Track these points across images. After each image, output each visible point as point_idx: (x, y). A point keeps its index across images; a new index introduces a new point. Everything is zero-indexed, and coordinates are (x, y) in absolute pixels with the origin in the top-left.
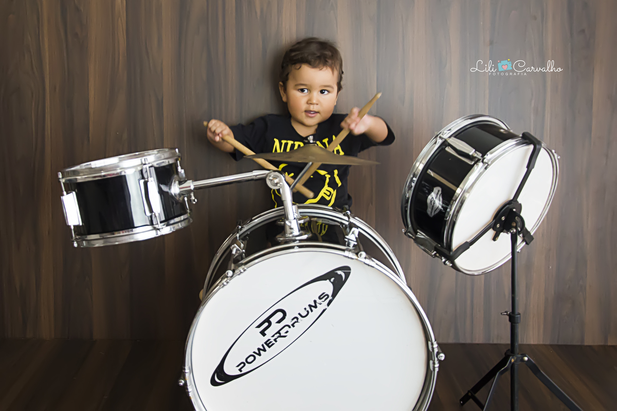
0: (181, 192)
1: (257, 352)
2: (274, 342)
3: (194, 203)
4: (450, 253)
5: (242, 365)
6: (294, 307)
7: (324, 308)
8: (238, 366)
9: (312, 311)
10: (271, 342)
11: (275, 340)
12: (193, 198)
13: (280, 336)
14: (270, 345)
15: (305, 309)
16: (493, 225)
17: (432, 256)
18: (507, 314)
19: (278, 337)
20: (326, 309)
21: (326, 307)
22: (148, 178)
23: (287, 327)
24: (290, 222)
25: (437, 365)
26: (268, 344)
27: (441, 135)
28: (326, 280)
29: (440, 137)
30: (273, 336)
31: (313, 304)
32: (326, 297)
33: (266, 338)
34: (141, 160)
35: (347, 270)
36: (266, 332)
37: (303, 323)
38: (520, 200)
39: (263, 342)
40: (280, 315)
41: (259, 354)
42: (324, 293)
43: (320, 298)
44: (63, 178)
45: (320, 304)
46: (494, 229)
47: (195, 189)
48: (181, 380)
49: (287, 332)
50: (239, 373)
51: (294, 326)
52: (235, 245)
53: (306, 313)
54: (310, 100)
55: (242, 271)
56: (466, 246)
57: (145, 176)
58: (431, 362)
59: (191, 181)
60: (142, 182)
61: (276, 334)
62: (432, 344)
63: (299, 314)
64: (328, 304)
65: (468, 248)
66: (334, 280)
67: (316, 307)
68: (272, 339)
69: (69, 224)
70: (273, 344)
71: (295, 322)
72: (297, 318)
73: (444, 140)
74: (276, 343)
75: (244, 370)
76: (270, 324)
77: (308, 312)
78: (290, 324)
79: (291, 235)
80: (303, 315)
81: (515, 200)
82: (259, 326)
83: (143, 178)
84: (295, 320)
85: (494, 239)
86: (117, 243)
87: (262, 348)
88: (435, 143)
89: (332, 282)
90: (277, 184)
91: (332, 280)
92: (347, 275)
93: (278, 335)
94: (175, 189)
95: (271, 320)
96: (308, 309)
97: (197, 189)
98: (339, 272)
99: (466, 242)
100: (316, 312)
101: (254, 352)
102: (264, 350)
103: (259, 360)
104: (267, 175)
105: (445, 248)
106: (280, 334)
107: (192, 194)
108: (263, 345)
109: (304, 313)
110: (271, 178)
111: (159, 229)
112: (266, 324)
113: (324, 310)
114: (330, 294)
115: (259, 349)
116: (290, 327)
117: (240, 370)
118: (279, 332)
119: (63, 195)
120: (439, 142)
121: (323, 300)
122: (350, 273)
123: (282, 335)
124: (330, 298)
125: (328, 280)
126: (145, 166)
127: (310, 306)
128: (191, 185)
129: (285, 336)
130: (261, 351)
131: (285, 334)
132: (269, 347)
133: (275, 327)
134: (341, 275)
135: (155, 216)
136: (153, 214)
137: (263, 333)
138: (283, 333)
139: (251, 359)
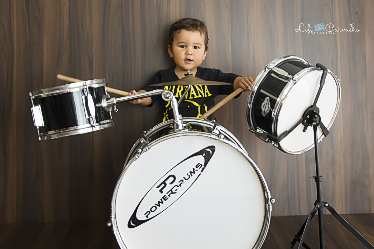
0: (108, 105)
1: (158, 204)
2: (168, 197)
3: (116, 112)
4: (276, 138)
5: (148, 213)
6: (181, 173)
7: (200, 174)
8: (145, 214)
9: (192, 175)
10: (166, 197)
11: (169, 196)
12: (115, 109)
13: (172, 193)
14: (166, 199)
15: (188, 174)
16: (302, 120)
17: (266, 142)
18: (314, 178)
19: (171, 193)
20: (201, 174)
21: (201, 172)
22: (87, 95)
23: (176, 187)
24: (177, 121)
25: (271, 207)
26: (165, 198)
27: (268, 66)
28: (200, 155)
29: (268, 68)
30: (168, 193)
31: (193, 171)
32: (200, 166)
33: (163, 195)
34: (83, 83)
35: (213, 148)
36: (163, 190)
37: (187, 184)
38: (318, 105)
39: (161, 197)
40: (171, 179)
41: (159, 206)
42: (199, 164)
43: (197, 167)
44: (33, 95)
45: (197, 171)
46: (303, 124)
47: (117, 103)
48: (109, 223)
49: (176, 190)
50: (146, 219)
51: (180, 186)
52: (143, 138)
53: (188, 177)
54: (187, 52)
55: (148, 149)
56: (286, 133)
57: (86, 93)
58: (267, 205)
59: (114, 98)
60: (84, 97)
61: (169, 191)
62: (267, 192)
63: (184, 178)
64: (202, 171)
65: (288, 135)
66: (205, 155)
67: (194, 173)
68: (167, 195)
70: (168, 198)
71: (182, 183)
72: (183, 181)
73: (270, 69)
74: (170, 198)
75: (150, 217)
76: (166, 185)
77: (189, 176)
78: (178, 185)
79: (178, 130)
80: (187, 178)
81: (314, 105)
82: (158, 187)
83: (84, 94)
84: (182, 182)
85: (304, 131)
86: (66, 136)
87: (161, 201)
88: (265, 72)
89: (204, 156)
90: (168, 97)
91: (204, 155)
92: (213, 151)
93: (171, 192)
94: (104, 104)
95: (166, 182)
96: (189, 174)
97: (118, 103)
98: (208, 150)
99: (286, 131)
100: (195, 176)
101: (156, 204)
102: (162, 203)
103: (159, 209)
104: (162, 92)
105: (274, 135)
106: (172, 191)
107: (115, 107)
108: (161, 199)
109: (187, 177)
110: (165, 94)
111: (94, 126)
112: (163, 185)
114: (203, 164)
115: (159, 202)
116: (178, 187)
117: (147, 217)
118: (171, 190)
119: (32, 107)
120: (267, 71)
121: (199, 168)
122: (215, 150)
123: (173, 192)
124: (203, 167)
125: (201, 155)
126: (85, 87)
127: (191, 172)
128: (114, 100)
129: (175, 193)
130: (160, 203)
132: (165, 200)
133: (169, 187)
134: (209, 152)
135: (92, 117)
136: (91, 117)
137: (161, 191)
138: (174, 191)
139: (154, 208)
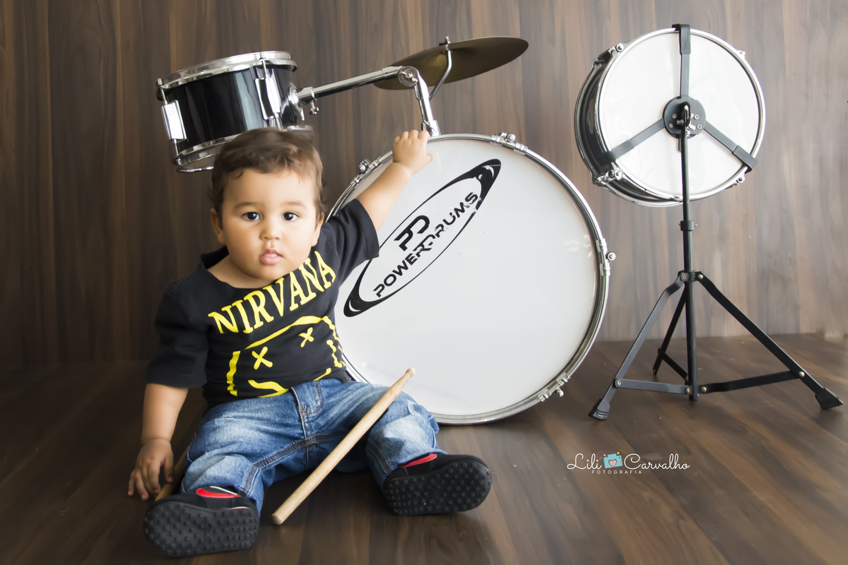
0: (300, 100)
1: (398, 271)
2: (416, 257)
3: (316, 113)
5: (381, 288)
6: (438, 211)
7: (473, 212)
8: (375, 290)
9: (459, 216)
10: (413, 257)
11: (418, 255)
12: (313, 108)
13: (424, 249)
14: (412, 261)
15: (451, 214)
19: (421, 250)
20: (475, 212)
21: (475, 210)
22: (265, 78)
23: (431, 238)
25: (608, 267)
26: (410, 260)
28: (473, 177)
30: (415, 250)
31: (460, 208)
32: (474, 198)
33: (406, 253)
34: (255, 55)
35: (496, 163)
36: (406, 245)
37: (450, 231)
39: (404, 258)
40: (421, 223)
41: (400, 274)
42: (471, 194)
43: (467, 200)
44: (163, 83)
45: (468, 207)
47: (316, 96)
49: (431, 244)
50: (377, 298)
51: (438, 236)
53: (452, 219)
57: (261, 74)
58: (601, 265)
59: (310, 87)
60: (257, 81)
61: (418, 246)
62: (600, 241)
63: (444, 221)
64: (477, 207)
65: (632, 148)
66: (482, 178)
67: (463, 211)
68: (414, 254)
69: (173, 138)
70: (416, 260)
71: (440, 231)
72: (442, 226)
74: (419, 259)
75: (383, 294)
76: (411, 235)
77: (454, 217)
78: (434, 233)
80: (449, 222)
81: (683, 94)
82: (398, 239)
83: (258, 76)
84: (440, 228)
87: (403, 265)
89: (479, 180)
91: (480, 176)
92: (497, 170)
93: (421, 247)
94: (294, 98)
95: (412, 229)
96: (454, 214)
97: (319, 95)
98: (488, 167)
100: (464, 217)
101: (394, 271)
102: (406, 268)
104: (398, 72)
106: (423, 246)
107: (312, 103)
108: (404, 262)
109: (450, 219)
112: (406, 235)
113: (473, 215)
114: (479, 195)
115: (399, 267)
116: (434, 237)
117: (379, 295)
118: (421, 244)
119: (164, 104)
121: (471, 201)
122: (499, 167)
123: (425, 247)
124: (479, 199)
125: (475, 178)
126: (260, 62)
127: (456, 210)
128: (310, 91)
129: (429, 249)
130: (402, 269)
131: (429, 247)
132: (411, 263)
133: (417, 239)
134: (489, 170)
135: (275, 118)
136: (272, 117)
137: (403, 247)
138: (426, 245)
139: (391, 279)
